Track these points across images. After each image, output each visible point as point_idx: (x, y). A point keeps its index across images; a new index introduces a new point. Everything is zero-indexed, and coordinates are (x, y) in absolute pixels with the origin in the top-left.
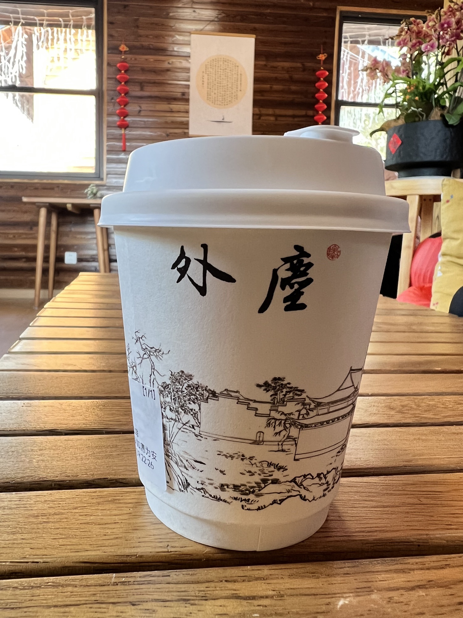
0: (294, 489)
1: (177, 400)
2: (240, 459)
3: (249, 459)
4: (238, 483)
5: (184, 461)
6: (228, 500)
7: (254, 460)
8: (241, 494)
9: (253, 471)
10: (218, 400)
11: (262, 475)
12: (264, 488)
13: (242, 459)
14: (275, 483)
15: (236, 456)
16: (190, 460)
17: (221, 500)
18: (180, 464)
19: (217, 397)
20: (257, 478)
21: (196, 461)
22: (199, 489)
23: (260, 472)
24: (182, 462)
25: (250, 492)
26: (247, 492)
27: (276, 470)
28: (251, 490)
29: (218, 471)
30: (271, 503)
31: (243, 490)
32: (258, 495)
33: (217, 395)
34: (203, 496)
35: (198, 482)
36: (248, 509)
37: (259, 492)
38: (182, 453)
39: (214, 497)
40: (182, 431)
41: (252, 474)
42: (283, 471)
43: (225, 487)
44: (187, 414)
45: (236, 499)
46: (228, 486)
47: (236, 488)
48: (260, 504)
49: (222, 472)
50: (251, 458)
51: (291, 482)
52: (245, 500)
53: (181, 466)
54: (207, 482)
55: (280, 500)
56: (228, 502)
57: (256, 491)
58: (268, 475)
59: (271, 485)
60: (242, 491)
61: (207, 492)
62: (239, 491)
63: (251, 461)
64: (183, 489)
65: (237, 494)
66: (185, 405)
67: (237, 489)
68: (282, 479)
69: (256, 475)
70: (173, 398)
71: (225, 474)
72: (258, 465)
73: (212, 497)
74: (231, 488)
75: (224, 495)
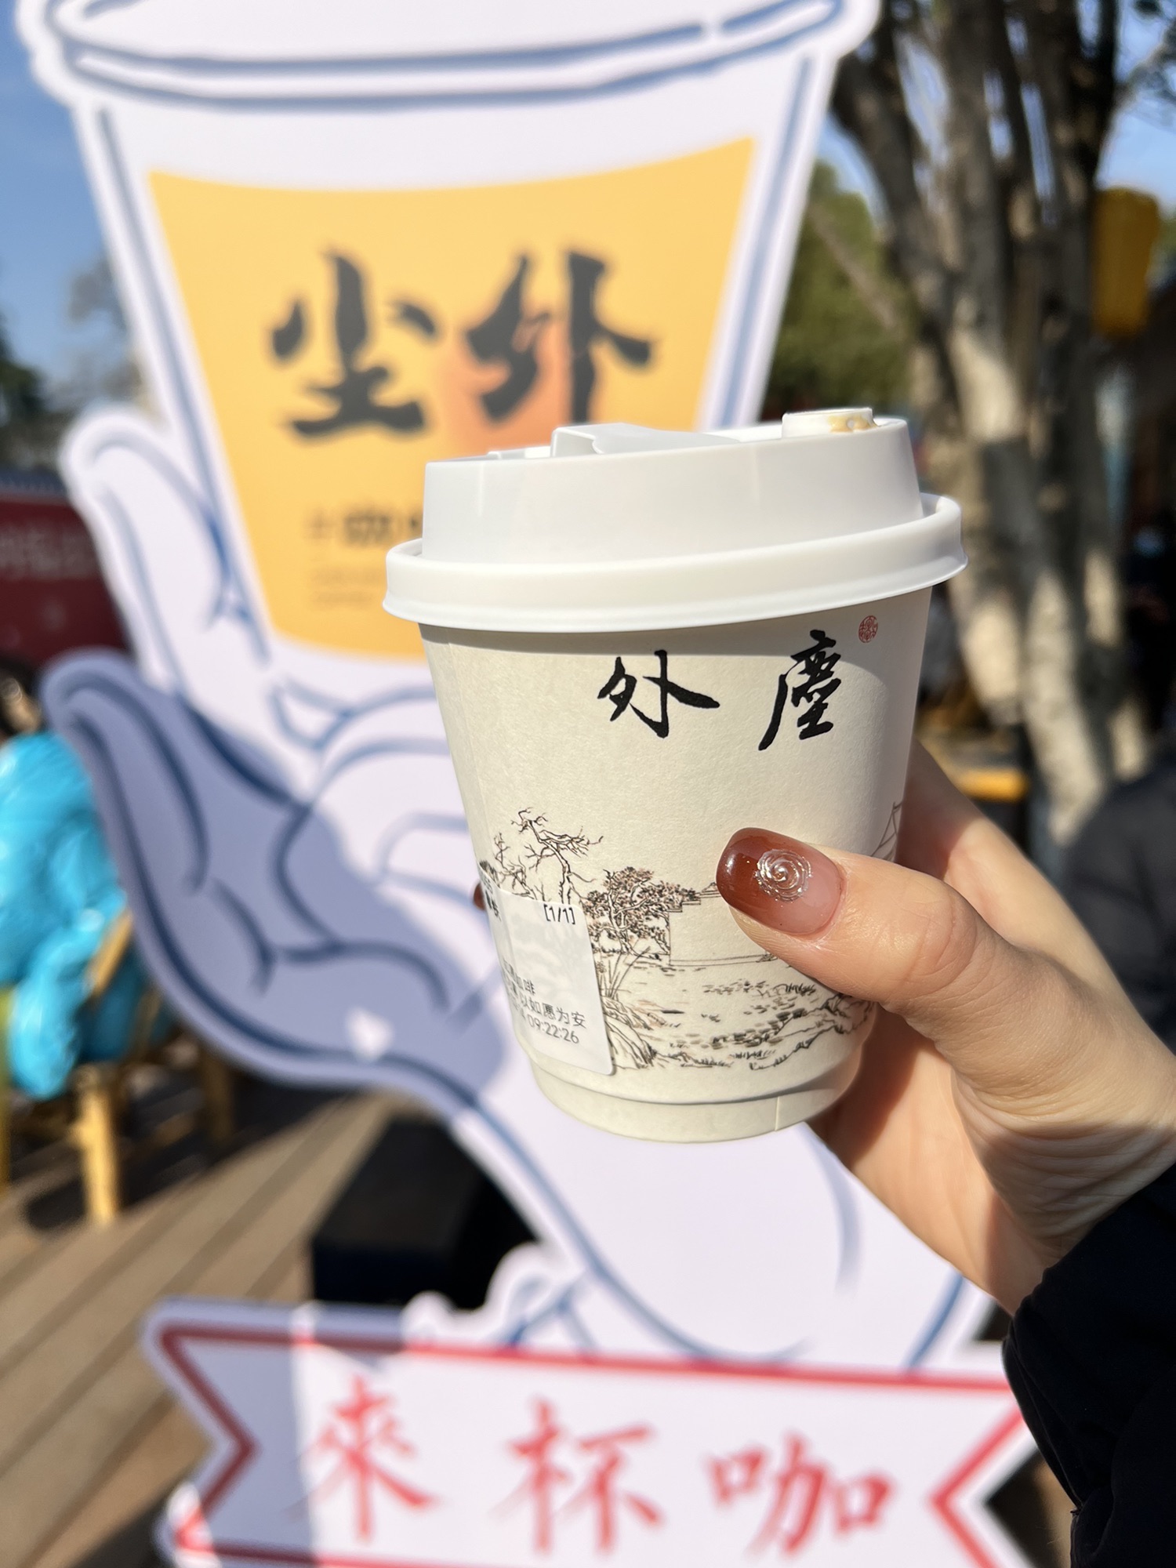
0: (827, 1019)
1: (623, 918)
2: (742, 990)
3: (757, 986)
4: (740, 1030)
5: (644, 1017)
6: (727, 1062)
7: (764, 986)
8: (749, 1046)
9: (763, 1006)
10: (700, 904)
11: (779, 1008)
12: (783, 1027)
13: (746, 990)
14: (799, 1016)
15: (736, 987)
16: (656, 1013)
17: (715, 1064)
18: (634, 1023)
19: (697, 899)
20: (771, 1015)
21: (666, 1012)
22: (674, 1057)
23: (775, 1005)
24: (639, 1018)
25: (761, 1040)
26: (757, 1040)
27: (799, 995)
28: (763, 1036)
29: (707, 1019)
30: (794, 1049)
31: (751, 1038)
32: (774, 1042)
33: (697, 895)
34: (683, 1066)
35: (671, 1045)
36: (761, 1068)
37: (775, 1037)
38: (637, 1005)
39: (703, 1063)
40: (635, 968)
41: (763, 1010)
42: (809, 995)
43: (721, 1041)
44: (644, 937)
45: (739, 1056)
46: (725, 1039)
47: (738, 1038)
48: (779, 1055)
49: (713, 1019)
50: (760, 986)
51: (821, 1009)
52: (754, 1054)
53: (638, 1026)
54: (688, 1040)
55: (807, 1042)
56: (727, 1065)
57: (772, 1035)
58: (788, 1006)
59: (793, 1020)
60: (748, 1041)
61: (689, 1058)
62: (744, 1042)
63: (760, 990)
64: (643, 1063)
65: (742, 1049)
66: (640, 923)
67: (742, 1039)
68: (809, 1008)
69: (770, 1010)
70: (613, 915)
71: (718, 1021)
72: (772, 993)
73: (700, 1063)
74: (731, 1040)
75: (718, 1056)
